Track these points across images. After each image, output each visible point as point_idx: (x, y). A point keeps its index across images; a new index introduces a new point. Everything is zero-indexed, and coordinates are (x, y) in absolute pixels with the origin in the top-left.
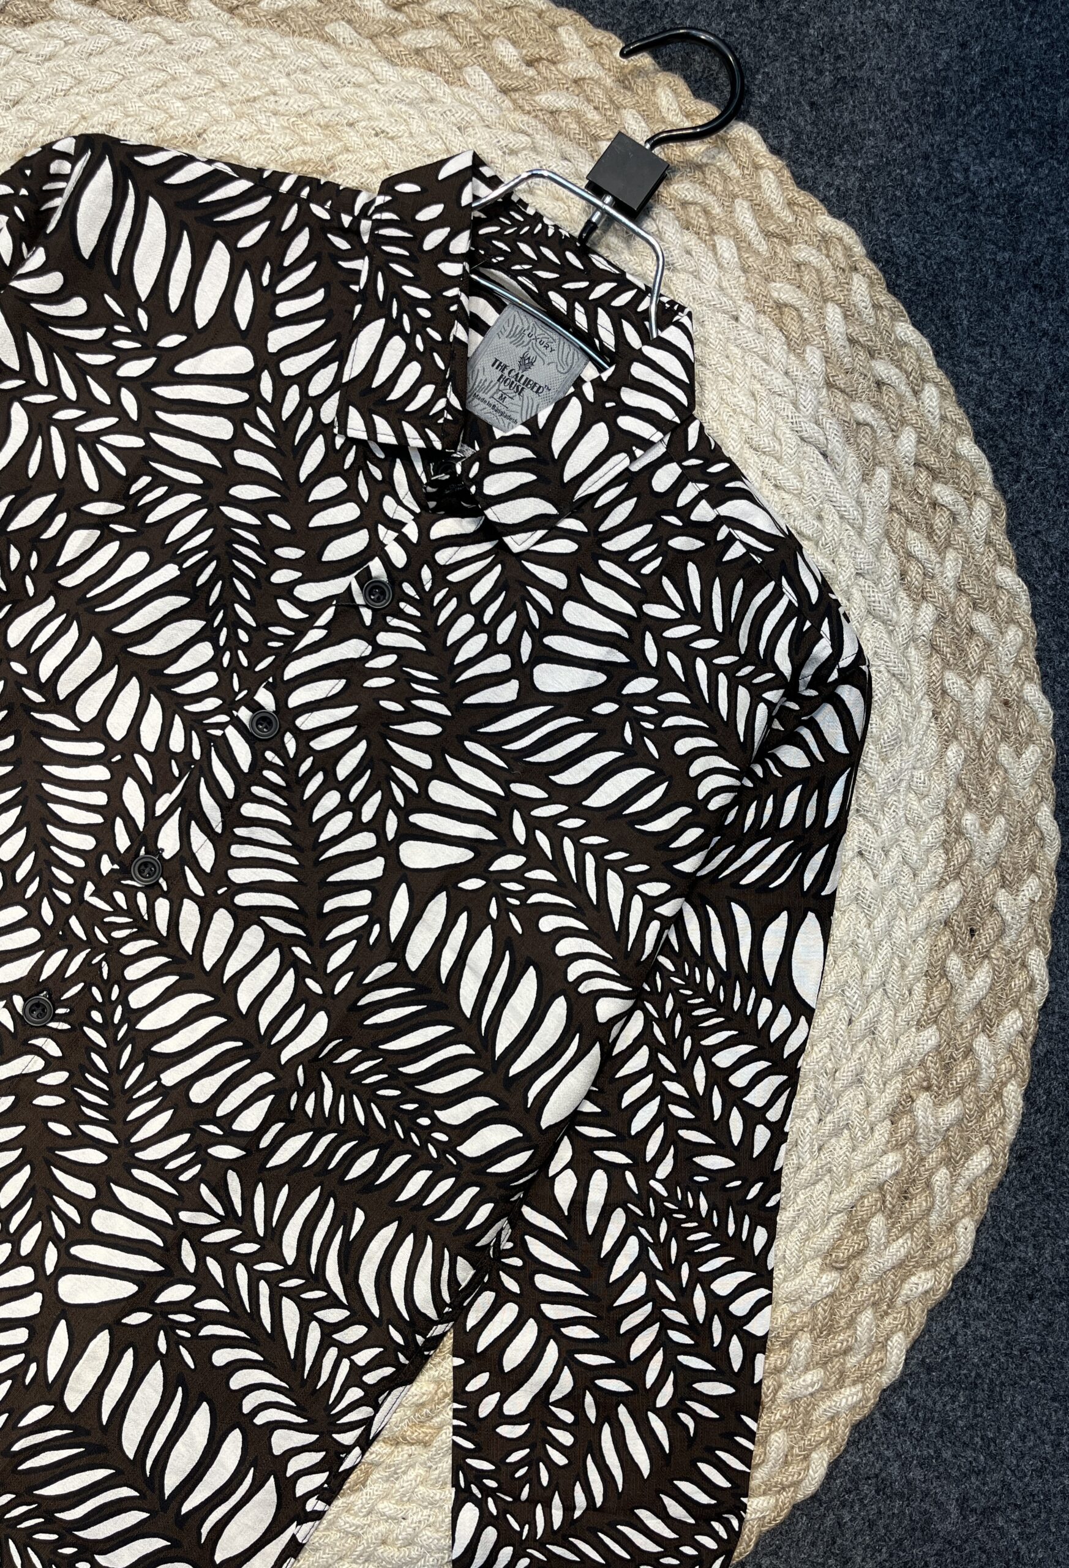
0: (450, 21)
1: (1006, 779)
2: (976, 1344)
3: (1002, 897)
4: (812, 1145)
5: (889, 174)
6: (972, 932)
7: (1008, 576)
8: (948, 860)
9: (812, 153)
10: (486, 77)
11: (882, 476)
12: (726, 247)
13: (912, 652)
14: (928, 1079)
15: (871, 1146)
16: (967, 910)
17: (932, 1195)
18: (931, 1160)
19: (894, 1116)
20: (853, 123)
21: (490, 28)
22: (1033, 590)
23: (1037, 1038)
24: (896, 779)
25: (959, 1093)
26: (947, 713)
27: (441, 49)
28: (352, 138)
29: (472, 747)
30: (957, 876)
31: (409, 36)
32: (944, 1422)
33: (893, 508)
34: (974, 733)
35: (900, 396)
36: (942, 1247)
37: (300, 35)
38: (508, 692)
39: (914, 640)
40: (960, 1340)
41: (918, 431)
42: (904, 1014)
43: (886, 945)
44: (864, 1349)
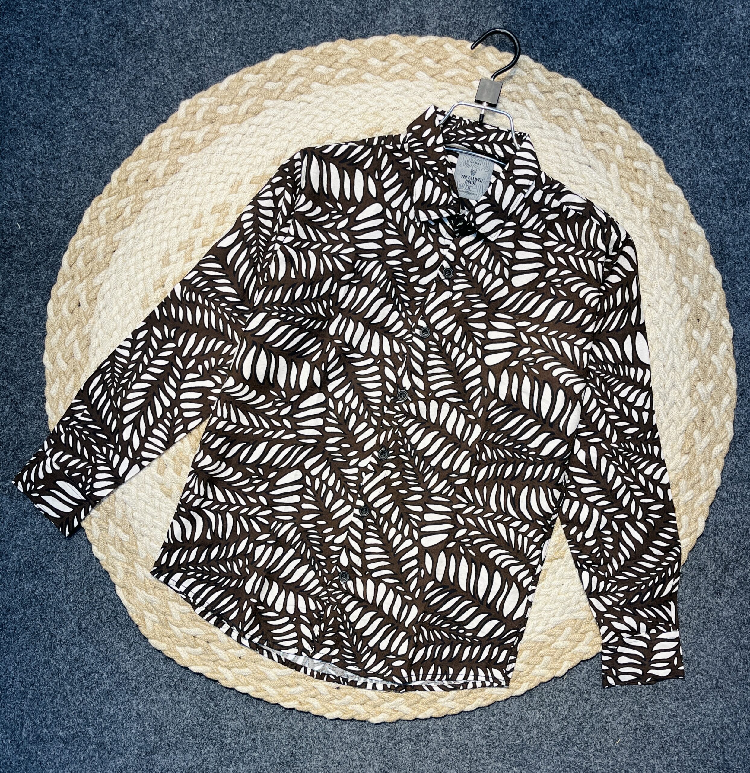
0: (405, 58)
1: (693, 260)
2: (745, 465)
3: (705, 304)
5: (580, 53)
6: (698, 320)
7: (672, 186)
8: (681, 297)
9: (548, 56)
10: (424, 74)
11: (613, 166)
12: (530, 103)
13: (645, 227)
14: (698, 377)
15: (685, 407)
16: (694, 313)
17: (713, 417)
18: (709, 405)
19: (690, 394)
20: (561, 39)
21: (420, 55)
22: (682, 188)
23: (734, 350)
24: (653, 275)
25: (711, 378)
26: (664, 245)
27: (405, 70)
28: (384, 114)
29: (498, 315)
30: (686, 301)
31: (392, 69)
32: (742, 495)
33: (621, 177)
34: (676, 248)
35: (611, 135)
36: (722, 434)
37: (354, 83)
38: (505, 291)
40: (739, 465)
41: (621, 144)
42: (683, 357)
43: (668, 335)
44: (705, 478)
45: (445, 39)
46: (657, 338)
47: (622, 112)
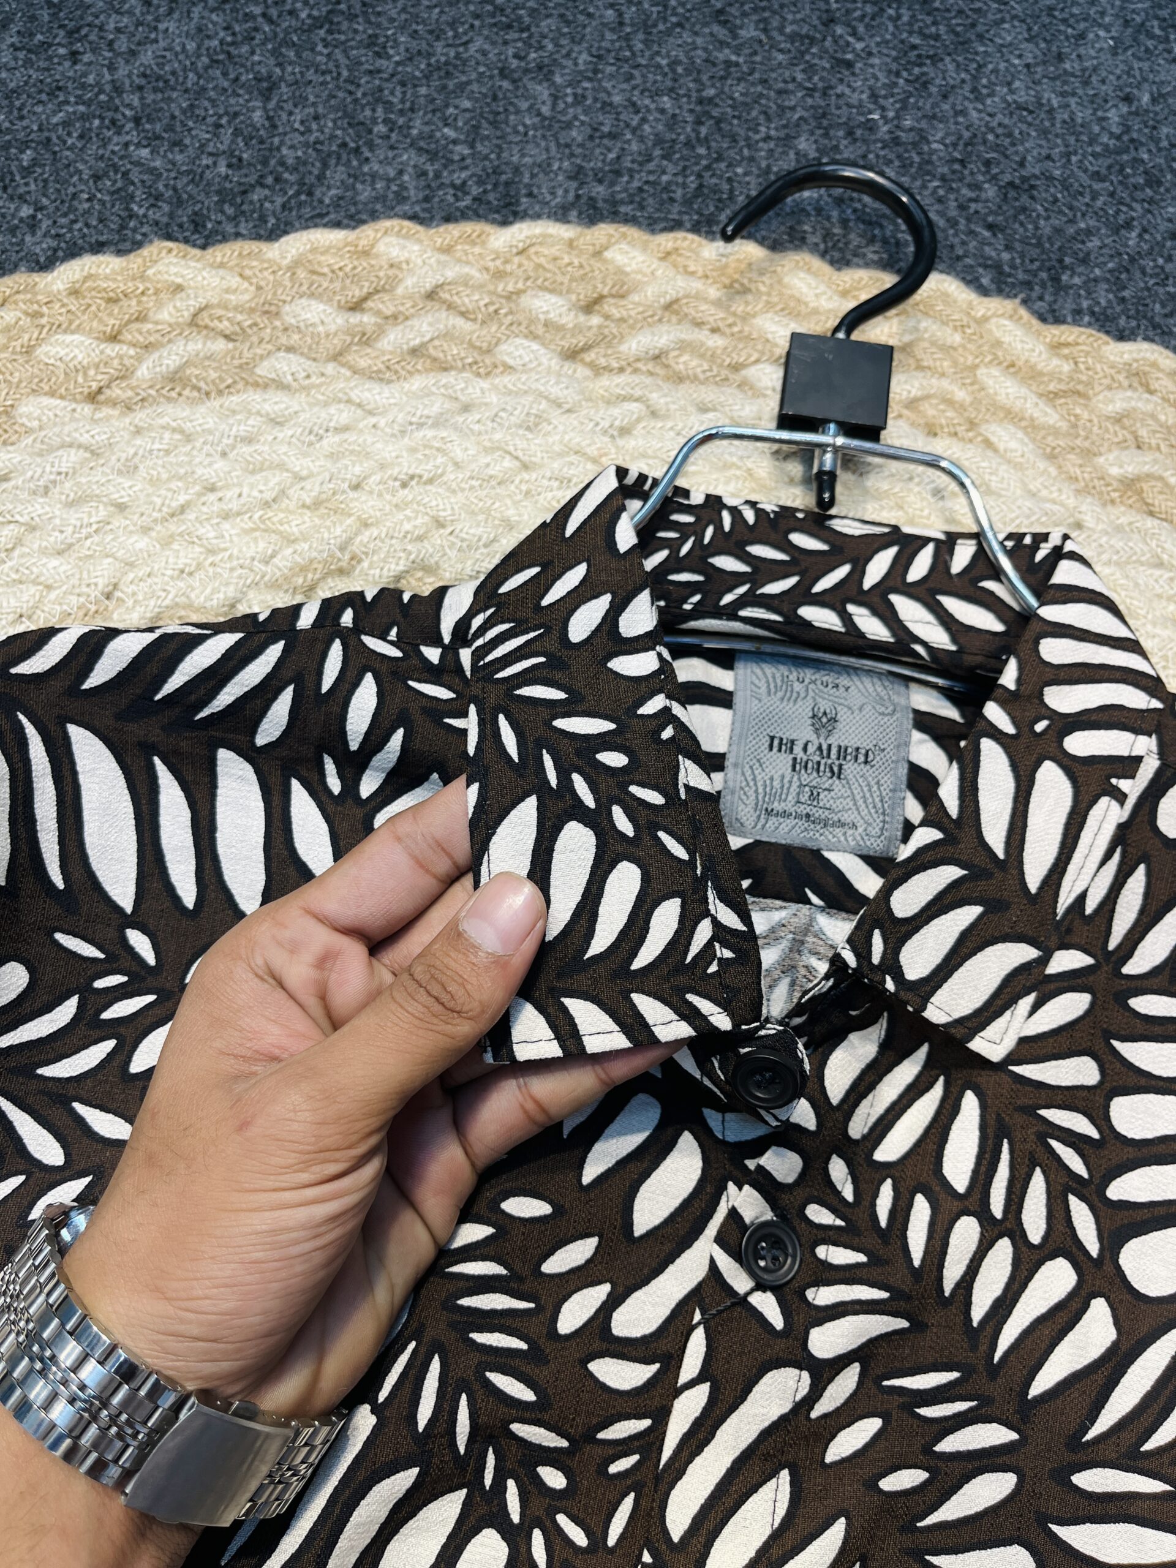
0: (445, 296)
31: (392, 337)
37: (220, 393)
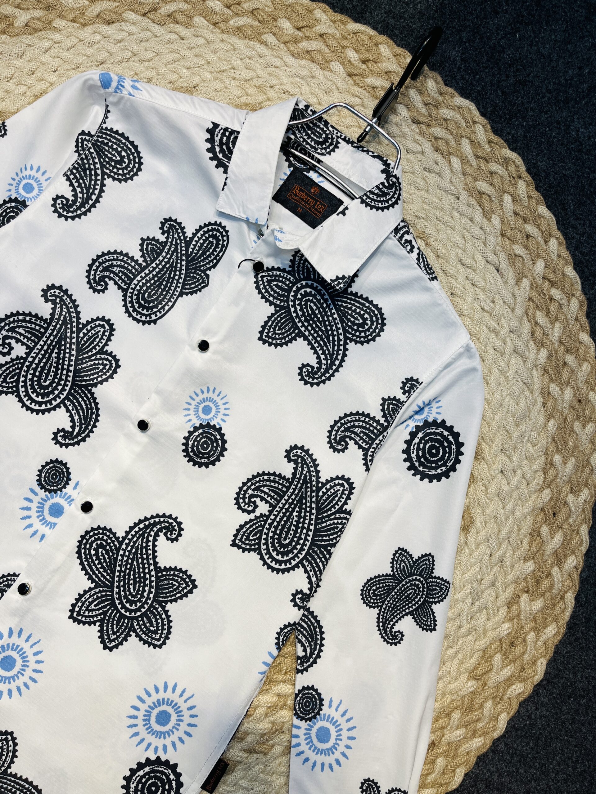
1: (577, 439)
2: (540, 719)
3: (571, 498)
4: (468, 616)
5: (539, 130)
6: (554, 514)
7: (585, 337)
8: (545, 478)
9: (501, 117)
10: (341, 67)
11: (526, 282)
12: (456, 162)
13: (535, 372)
14: (527, 587)
15: (497, 619)
16: (553, 503)
17: (526, 645)
18: (527, 628)
19: (509, 605)
20: (523, 103)
21: (345, 43)
23: (583, 569)
24: (522, 436)
25: (543, 595)
26: (549, 404)
27: (319, 51)
30: (549, 486)
33: (530, 299)
34: (562, 415)
35: (538, 243)
36: (529, 672)
39: (536, 366)
41: (546, 261)
42: (517, 554)
43: (511, 518)
44: (487, 720)
45: (383, 38)
46: (495, 517)
47: (562, 224)
